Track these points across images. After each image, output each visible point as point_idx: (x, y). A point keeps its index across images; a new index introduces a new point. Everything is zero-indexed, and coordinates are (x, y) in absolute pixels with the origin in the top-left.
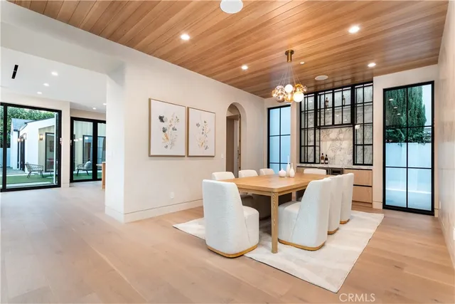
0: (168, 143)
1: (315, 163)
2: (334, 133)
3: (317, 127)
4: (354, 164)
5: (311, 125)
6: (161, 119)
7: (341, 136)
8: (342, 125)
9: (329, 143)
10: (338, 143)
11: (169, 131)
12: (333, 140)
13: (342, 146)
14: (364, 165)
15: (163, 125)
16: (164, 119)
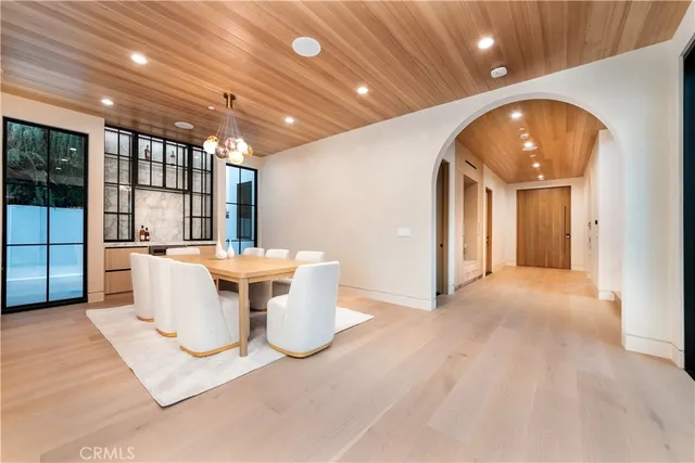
4: (191, 240)
7: (164, 203)
8: (176, 190)
10: (159, 213)
12: (151, 207)
13: (166, 217)
14: (202, 239)
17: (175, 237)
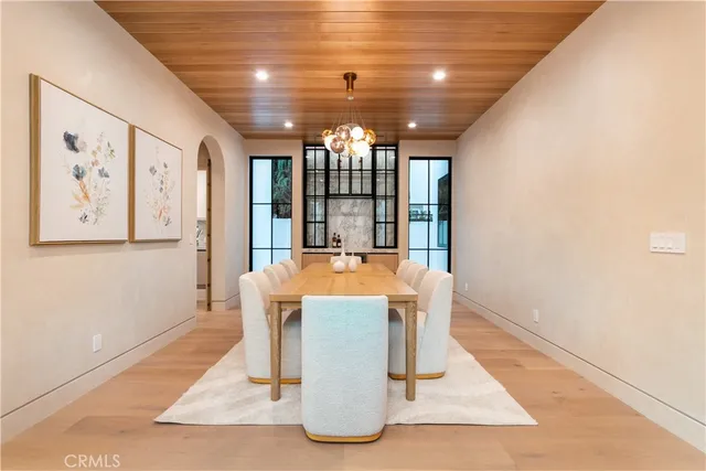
0: (88, 208)
1: (325, 247)
2: (346, 205)
3: (327, 196)
4: (375, 247)
5: (321, 191)
6: (70, 141)
7: (356, 210)
8: (362, 196)
9: (340, 219)
10: (351, 220)
11: (92, 177)
12: (345, 215)
13: (357, 224)
14: (386, 247)
15: (74, 159)
16: (78, 144)
17: (365, 244)
